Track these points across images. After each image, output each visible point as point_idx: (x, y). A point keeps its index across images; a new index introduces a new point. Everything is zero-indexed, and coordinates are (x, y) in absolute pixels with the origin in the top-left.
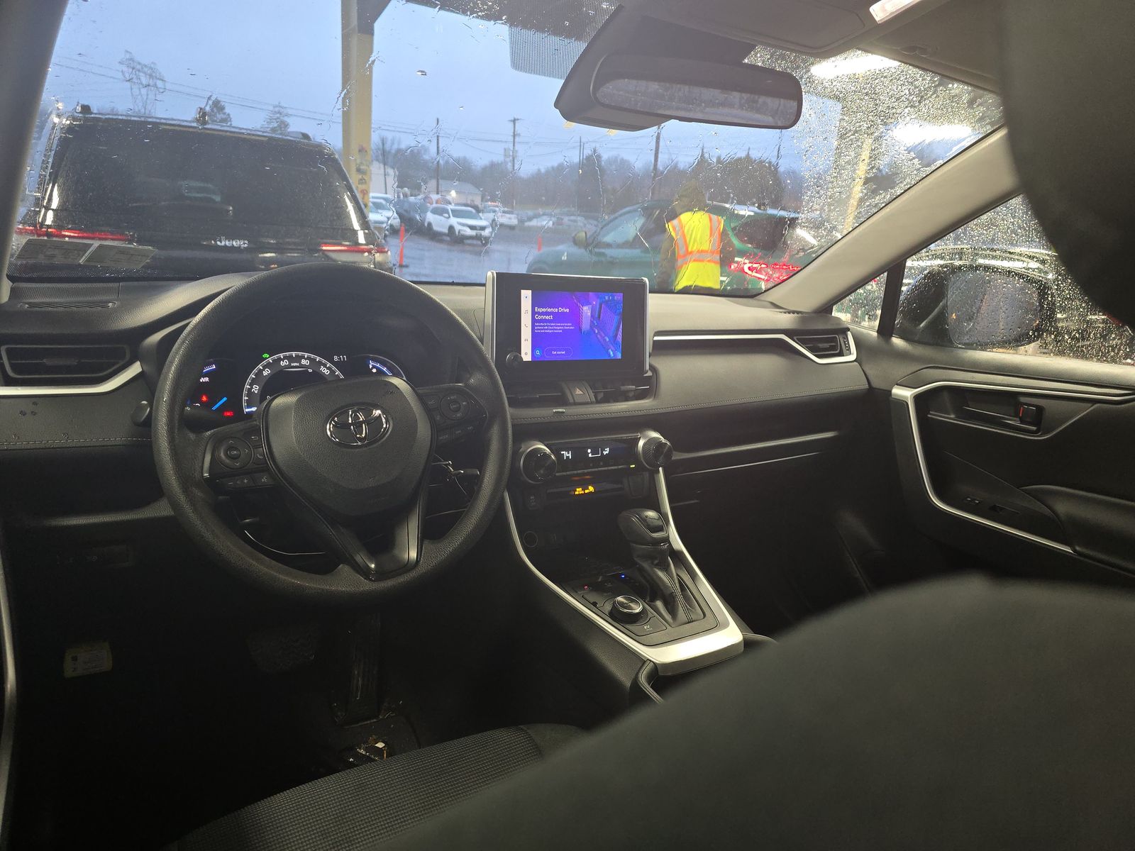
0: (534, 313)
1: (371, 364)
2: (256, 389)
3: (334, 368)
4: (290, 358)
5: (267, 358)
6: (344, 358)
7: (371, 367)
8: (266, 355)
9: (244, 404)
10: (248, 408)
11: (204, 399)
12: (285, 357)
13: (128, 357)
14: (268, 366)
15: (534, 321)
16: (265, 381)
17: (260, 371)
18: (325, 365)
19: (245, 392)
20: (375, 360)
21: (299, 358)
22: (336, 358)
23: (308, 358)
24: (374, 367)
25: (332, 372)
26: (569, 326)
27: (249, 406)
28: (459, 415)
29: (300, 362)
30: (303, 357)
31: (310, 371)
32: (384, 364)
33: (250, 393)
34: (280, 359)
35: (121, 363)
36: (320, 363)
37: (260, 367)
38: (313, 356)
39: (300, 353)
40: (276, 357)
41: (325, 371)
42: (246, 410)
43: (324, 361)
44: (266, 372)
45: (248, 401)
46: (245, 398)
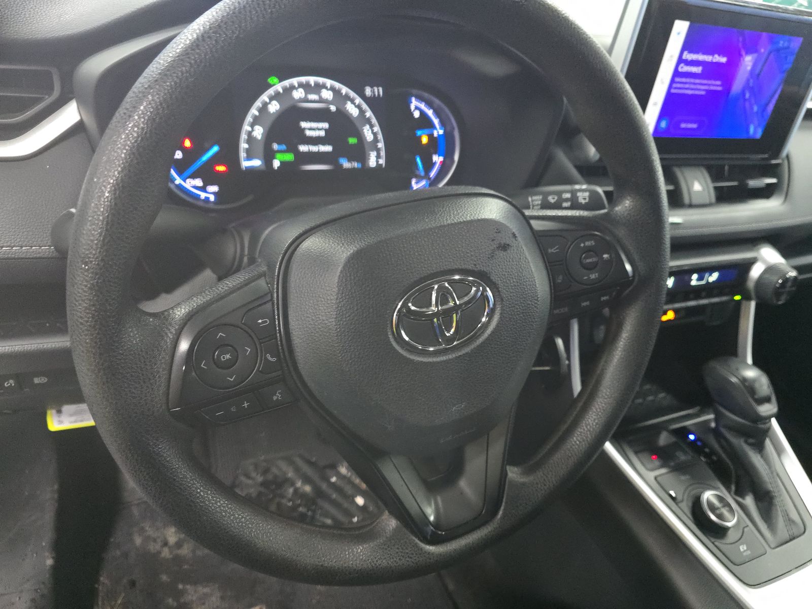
0: (680, 60)
1: (414, 103)
2: (259, 132)
3: (365, 106)
4: (306, 87)
5: (274, 85)
6: (379, 92)
7: (413, 108)
8: (273, 80)
9: (243, 155)
10: (247, 161)
11: (187, 143)
12: (300, 85)
13: (56, 93)
14: (276, 97)
15: (676, 73)
16: (271, 119)
17: (265, 105)
18: (353, 101)
19: (244, 136)
20: (420, 98)
21: (318, 87)
22: (368, 91)
23: (332, 88)
24: (417, 108)
25: (362, 112)
26: (716, 85)
27: (249, 157)
28: (593, 276)
29: (318, 93)
30: (324, 86)
31: (333, 109)
32: (430, 104)
33: (250, 139)
34: (292, 88)
35: (48, 100)
36: (347, 98)
37: (265, 97)
38: (337, 85)
39: (321, 80)
40: (287, 83)
41: (352, 110)
42: (245, 164)
43: (352, 94)
44: (274, 107)
45: (248, 151)
46: (244, 146)
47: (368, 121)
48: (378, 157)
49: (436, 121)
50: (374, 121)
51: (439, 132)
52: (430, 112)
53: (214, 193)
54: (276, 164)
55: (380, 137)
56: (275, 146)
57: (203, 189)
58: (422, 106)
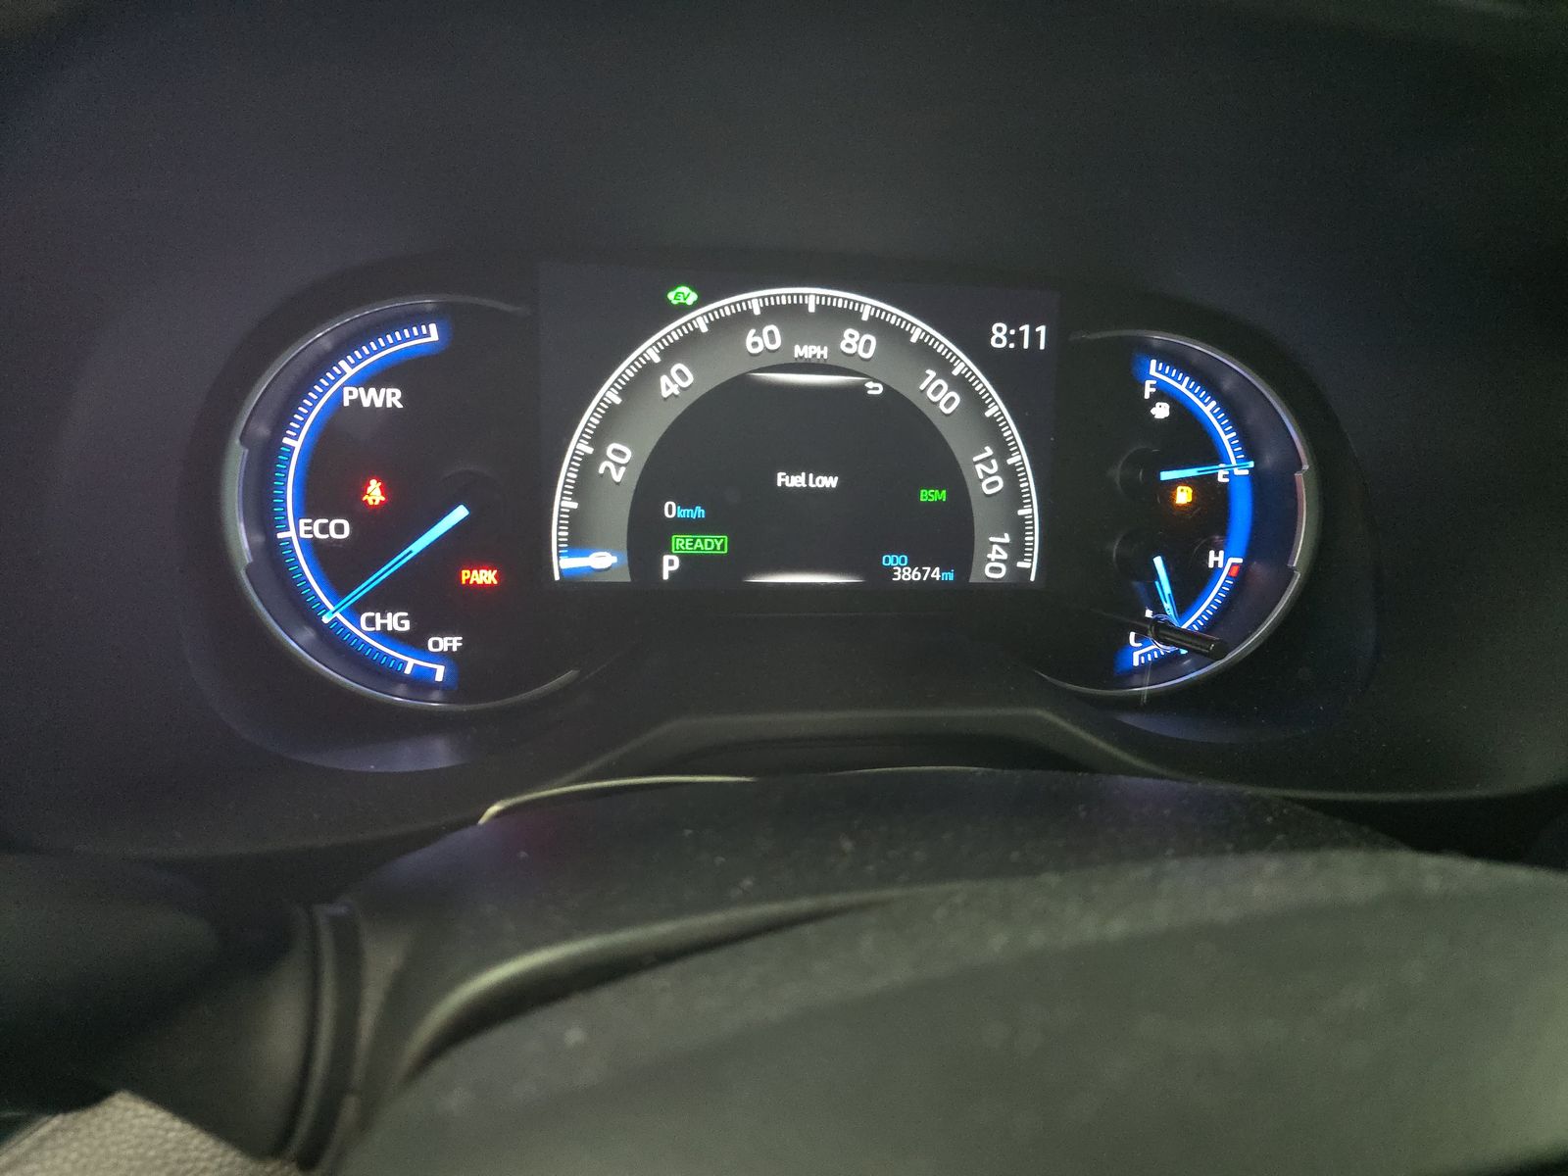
1: (1154, 376)
2: (619, 463)
3: (983, 384)
4: (792, 319)
5: (684, 309)
6: (1035, 337)
7: (1148, 390)
8: (682, 294)
9: (557, 533)
10: (570, 555)
11: (374, 494)
12: (771, 313)
14: (687, 348)
16: (665, 420)
17: (649, 375)
18: (944, 366)
19: (565, 477)
20: (1175, 361)
21: (831, 323)
22: (999, 335)
23: (876, 325)
24: (1163, 392)
25: (974, 402)
27: (577, 543)
29: (833, 341)
30: (851, 317)
31: (875, 389)
32: (1207, 379)
33: (589, 480)
34: (744, 320)
36: (926, 354)
37: (649, 350)
38: (895, 314)
39: (841, 297)
40: (726, 305)
41: (939, 396)
42: (563, 563)
43: (944, 344)
44: (676, 382)
45: (574, 520)
46: (563, 503)
47: (992, 432)
48: (1017, 550)
49: (1227, 438)
50: (1012, 431)
51: (1233, 469)
52: (1208, 408)
53: (444, 657)
54: (669, 565)
55: (1029, 484)
56: (672, 510)
57: (413, 642)
58: (1183, 386)
